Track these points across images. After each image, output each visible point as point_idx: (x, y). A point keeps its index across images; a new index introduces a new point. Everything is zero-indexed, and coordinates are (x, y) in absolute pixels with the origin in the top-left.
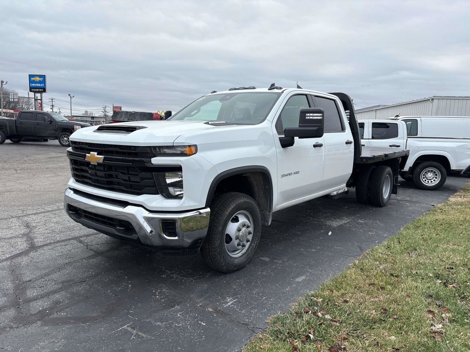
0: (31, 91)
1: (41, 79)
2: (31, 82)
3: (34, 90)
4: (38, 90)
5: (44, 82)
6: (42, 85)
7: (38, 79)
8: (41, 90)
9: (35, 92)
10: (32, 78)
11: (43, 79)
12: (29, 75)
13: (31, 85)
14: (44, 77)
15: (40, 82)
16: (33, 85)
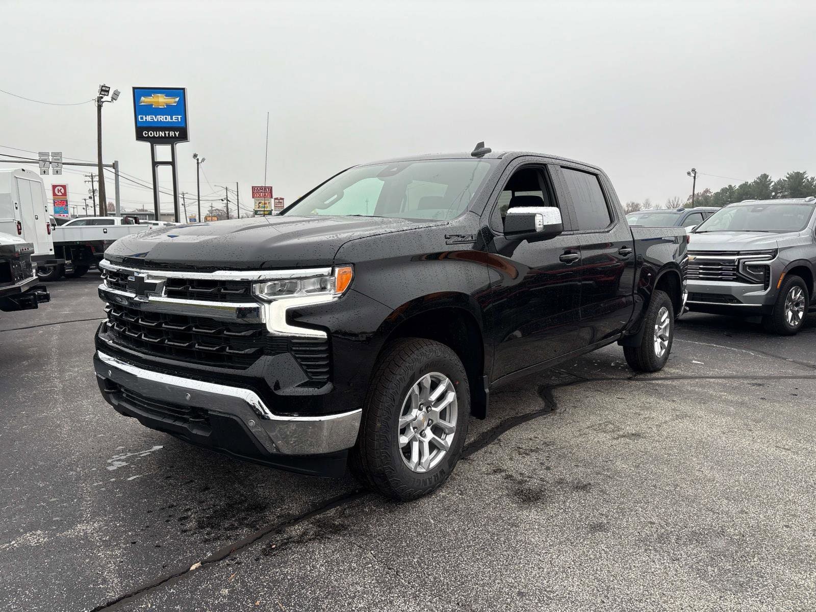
0: (140, 137)
1: (173, 101)
2: (139, 109)
3: (152, 134)
4: (162, 134)
5: (181, 108)
6: (176, 119)
7: (161, 100)
8: (172, 134)
9: (154, 141)
10: (143, 98)
11: (177, 99)
12: (134, 88)
13: (142, 118)
14: (180, 93)
15: (169, 110)
16: (149, 118)
